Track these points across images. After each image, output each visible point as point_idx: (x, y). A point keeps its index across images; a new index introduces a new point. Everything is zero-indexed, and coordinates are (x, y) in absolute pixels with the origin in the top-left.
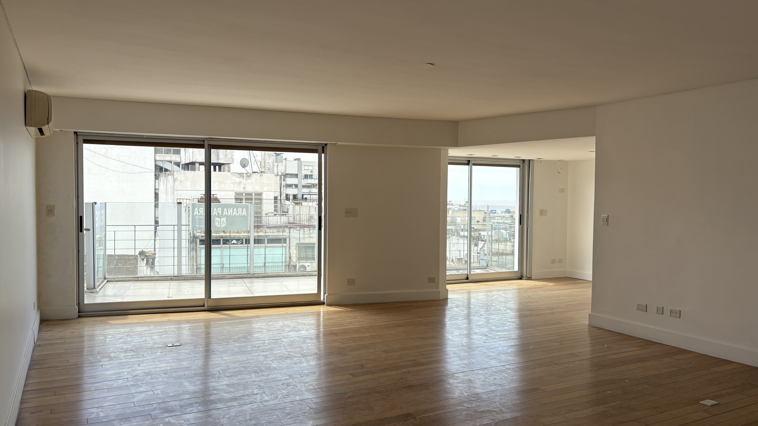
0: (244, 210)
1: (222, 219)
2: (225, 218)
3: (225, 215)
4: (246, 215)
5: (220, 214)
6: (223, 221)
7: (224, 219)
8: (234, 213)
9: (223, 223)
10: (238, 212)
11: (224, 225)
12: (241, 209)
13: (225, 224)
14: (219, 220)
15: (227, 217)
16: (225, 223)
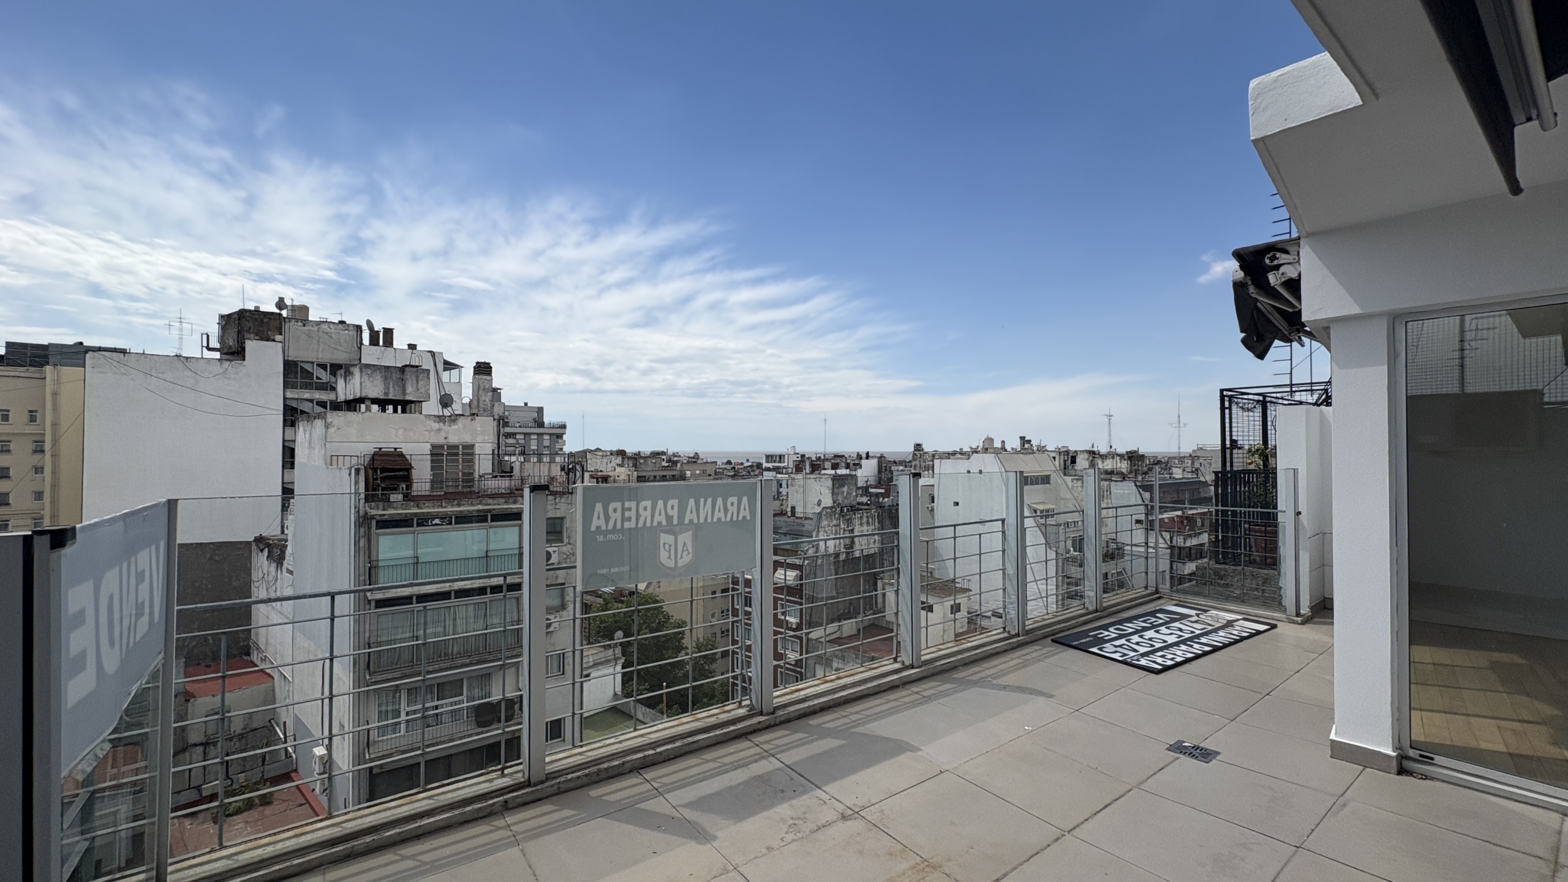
0: (745, 500)
1: (682, 538)
2: (690, 533)
3: (691, 521)
4: (748, 518)
5: (675, 522)
6: (685, 543)
7: (686, 538)
8: (717, 515)
9: (683, 551)
10: (726, 511)
11: (686, 559)
12: (734, 499)
13: (689, 553)
14: (672, 542)
15: (698, 529)
16: (690, 550)
